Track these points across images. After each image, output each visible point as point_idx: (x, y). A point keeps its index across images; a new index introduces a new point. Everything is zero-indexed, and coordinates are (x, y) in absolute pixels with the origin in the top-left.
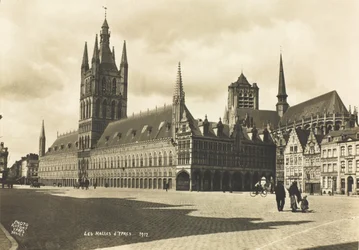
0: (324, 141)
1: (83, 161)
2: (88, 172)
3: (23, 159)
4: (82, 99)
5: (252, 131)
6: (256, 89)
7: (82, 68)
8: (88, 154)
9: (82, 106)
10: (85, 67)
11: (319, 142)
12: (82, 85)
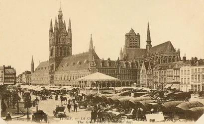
0: (154, 68)
1: (52, 76)
2: (54, 81)
3: (23, 73)
4: (50, 47)
5: (125, 63)
6: (139, 36)
7: (50, 31)
8: (53, 73)
9: (50, 50)
10: (51, 31)
11: (152, 69)
12: (50, 40)
